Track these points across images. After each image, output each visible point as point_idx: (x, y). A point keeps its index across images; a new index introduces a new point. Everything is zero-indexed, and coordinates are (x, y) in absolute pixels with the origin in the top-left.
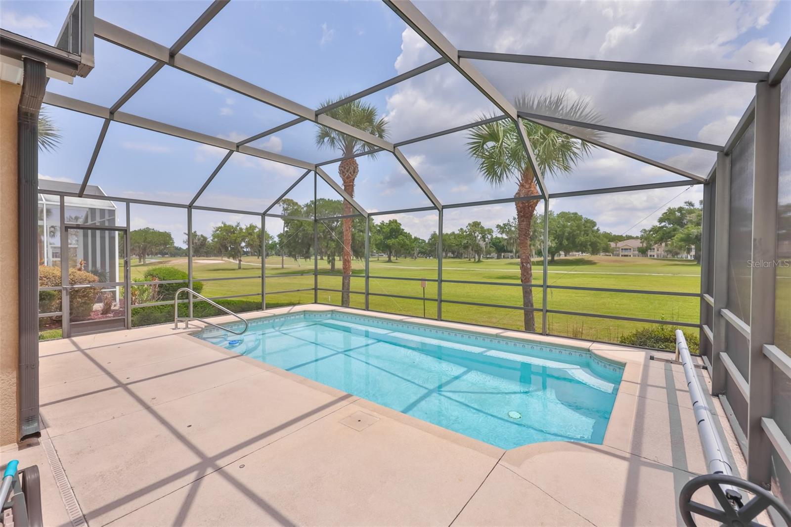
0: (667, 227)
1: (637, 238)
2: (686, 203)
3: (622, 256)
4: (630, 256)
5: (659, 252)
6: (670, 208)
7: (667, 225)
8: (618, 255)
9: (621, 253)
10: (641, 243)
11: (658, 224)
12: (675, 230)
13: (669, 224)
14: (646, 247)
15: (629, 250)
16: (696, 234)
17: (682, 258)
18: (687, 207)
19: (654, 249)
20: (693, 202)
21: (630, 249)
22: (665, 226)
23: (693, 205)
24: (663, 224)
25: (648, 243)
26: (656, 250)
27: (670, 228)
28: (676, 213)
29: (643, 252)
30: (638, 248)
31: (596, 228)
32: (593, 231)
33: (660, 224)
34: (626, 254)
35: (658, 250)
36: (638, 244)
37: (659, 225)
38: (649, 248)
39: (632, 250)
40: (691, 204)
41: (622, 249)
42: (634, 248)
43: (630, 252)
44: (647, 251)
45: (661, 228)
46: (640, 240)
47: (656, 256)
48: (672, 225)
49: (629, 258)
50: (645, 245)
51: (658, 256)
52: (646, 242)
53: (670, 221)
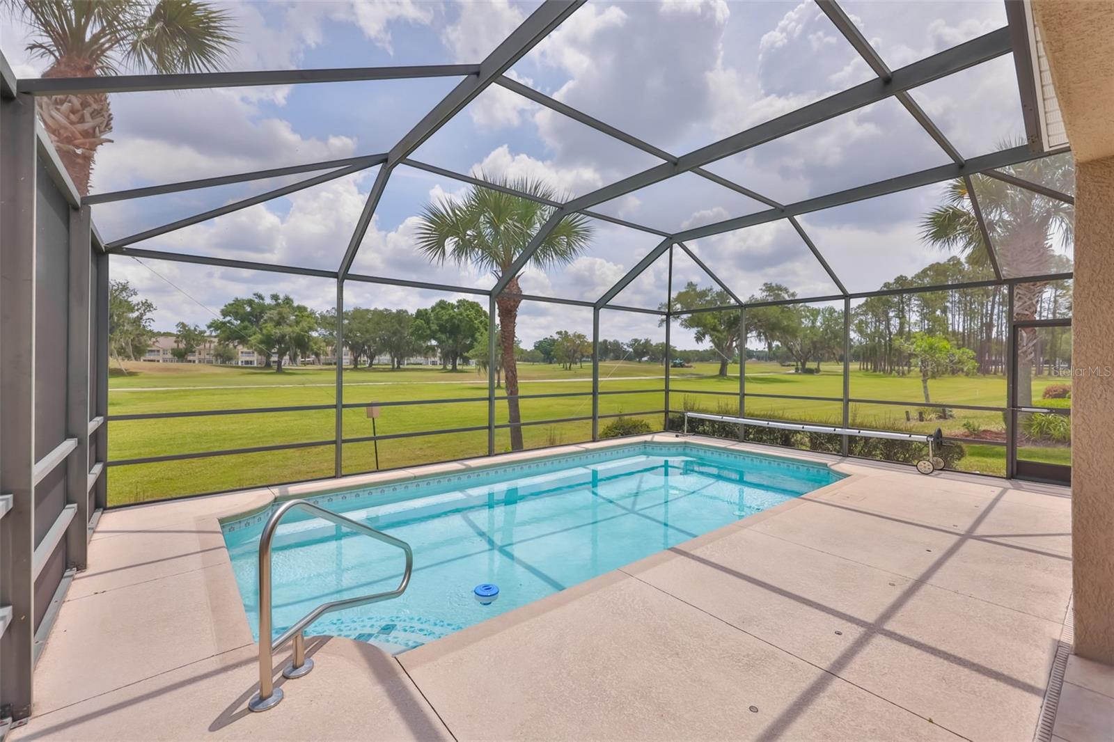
0: (232, 324)
1: (170, 334)
2: (255, 295)
3: (149, 361)
4: (158, 361)
5: (202, 357)
6: (237, 299)
7: (232, 320)
9: (148, 358)
10: (175, 342)
11: (221, 318)
12: (245, 328)
13: (236, 319)
14: (186, 349)
15: (156, 353)
16: (278, 335)
17: (231, 363)
18: (256, 301)
19: (194, 352)
20: (263, 296)
21: (158, 351)
22: (229, 322)
23: (263, 299)
24: (228, 318)
25: (188, 343)
26: (197, 353)
27: (239, 325)
28: (245, 306)
29: (180, 355)
30: (173, 350)
33: (224, 318)
34: (151, 358)
35: (200, 354)
36: (170, 343)
37: (221, 320)
38: (189, 350)
39: (161, 353)
40: (260, 297)
41: (151, 351)
42: (164, 350)
43: (159, 355)
44: (186, 353)
45: (224, 324)
46: (174, 338)
47: (197, 362)
48: (239, 322)
49: (156, 363)
50: (182, 346)
51: (200, 362)
52: (184, 342)
53: (237, 316)
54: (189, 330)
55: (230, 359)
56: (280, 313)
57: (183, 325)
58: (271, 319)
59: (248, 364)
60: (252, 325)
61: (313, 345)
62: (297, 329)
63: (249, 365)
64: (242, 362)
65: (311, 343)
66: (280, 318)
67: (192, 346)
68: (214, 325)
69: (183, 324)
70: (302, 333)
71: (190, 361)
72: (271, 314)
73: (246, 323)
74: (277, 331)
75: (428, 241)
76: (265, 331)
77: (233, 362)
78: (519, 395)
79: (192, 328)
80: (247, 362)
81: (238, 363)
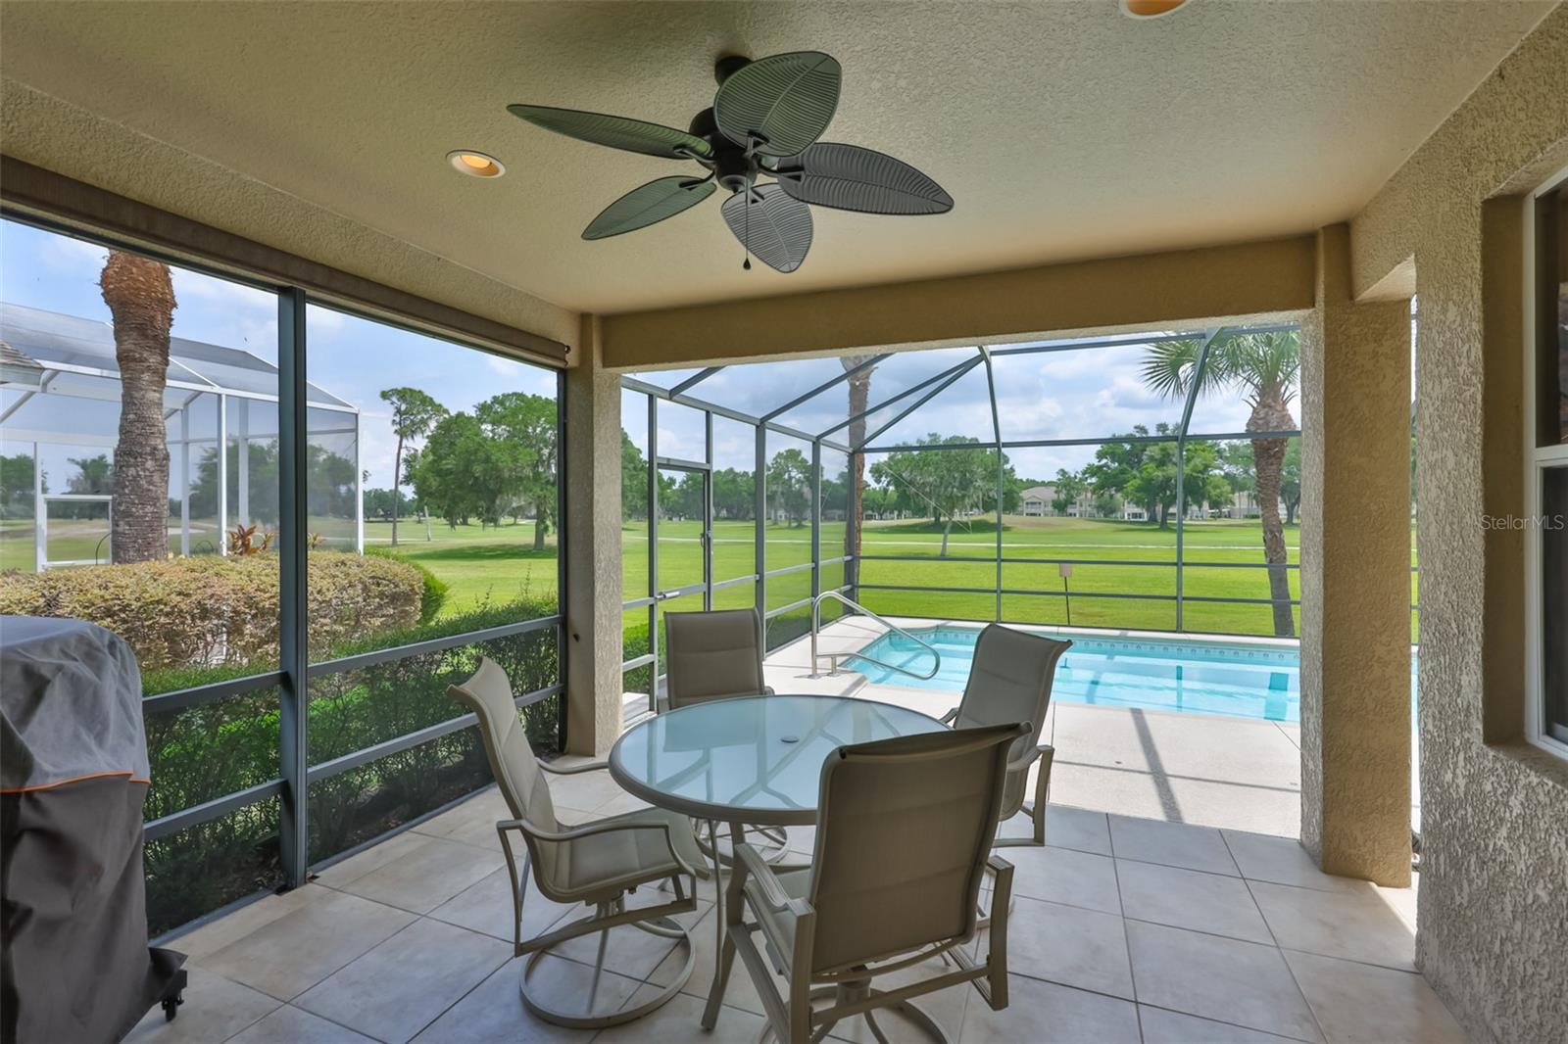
0: (1109, 467)
1: (1050, 484)
3: (1027, 514)
5: (1083, 509)
6: (1115, 435)
7: (1110, 463)
8: (1021, 514)
9: (1026, 511)
10: (1056, 492)
11: (1096, 462)
12: (1123, 472)
13: (1113, 461)
14: (1066, 500)
15: (1038, 506)
16: (1160, 479)
17: (1116, 517)
18: (1138, 435)
19: (1075, 503)
20: (1147, 427)
21: (1040, 503)
22: (1106, 465)
23: (1146, 432)
24: (1104, 461)
25: (1068, 493)
26: (1078, 504)
27: (1116, 468)
28: (1125, 443)
29: (1061, 507)
30: (1053, 501)
31: (1007, 467)
32: (1005, 472)
33: (1100, 462)
34: (1033, 511)
35: (1081, 506)
36: (1050, 494)
37: (1096, 464)
38: (1069, 502)
39: (1042, 504)
40: (1144, 429)
41: (1027, 504)
42: (1045, 502)
43: (1040, 508)
44: (1066, 506)
45: (1100, 468)
46: (1054, 488)
47: (1078, 515)
48: (1117, 464)
49: (1037, 518)
50: (1063, 496)
51: (1081, 515)
52: (1064, 491)
53: (1114, 457)
54: (1069, 477)
55: (1113, 511)
56: (1163, 450)
57: (1063, 472)
58: (1152, 458)
59: (1136, 517)
60: (1132, 468)
61: (1212, 490)
62: (1187, 470)
63: (1138, 520)
64: (1129, 515)
65: (1209, 488)
66: (1164, 456)
67: (1072, 497)
68: (1092, 471)
69: (1062, 470)
70: (1195, 474)
71: (1071, 515)
72: (1151, 452)
73: (1125, 466)
74: (1160, 474)
75: (1162, 382)
76: (1144, 474)
77: (1119, 515)
78: (1288, 563)
79: (1073, 476)
80: (1135, 515)
81: (1124, 517)
